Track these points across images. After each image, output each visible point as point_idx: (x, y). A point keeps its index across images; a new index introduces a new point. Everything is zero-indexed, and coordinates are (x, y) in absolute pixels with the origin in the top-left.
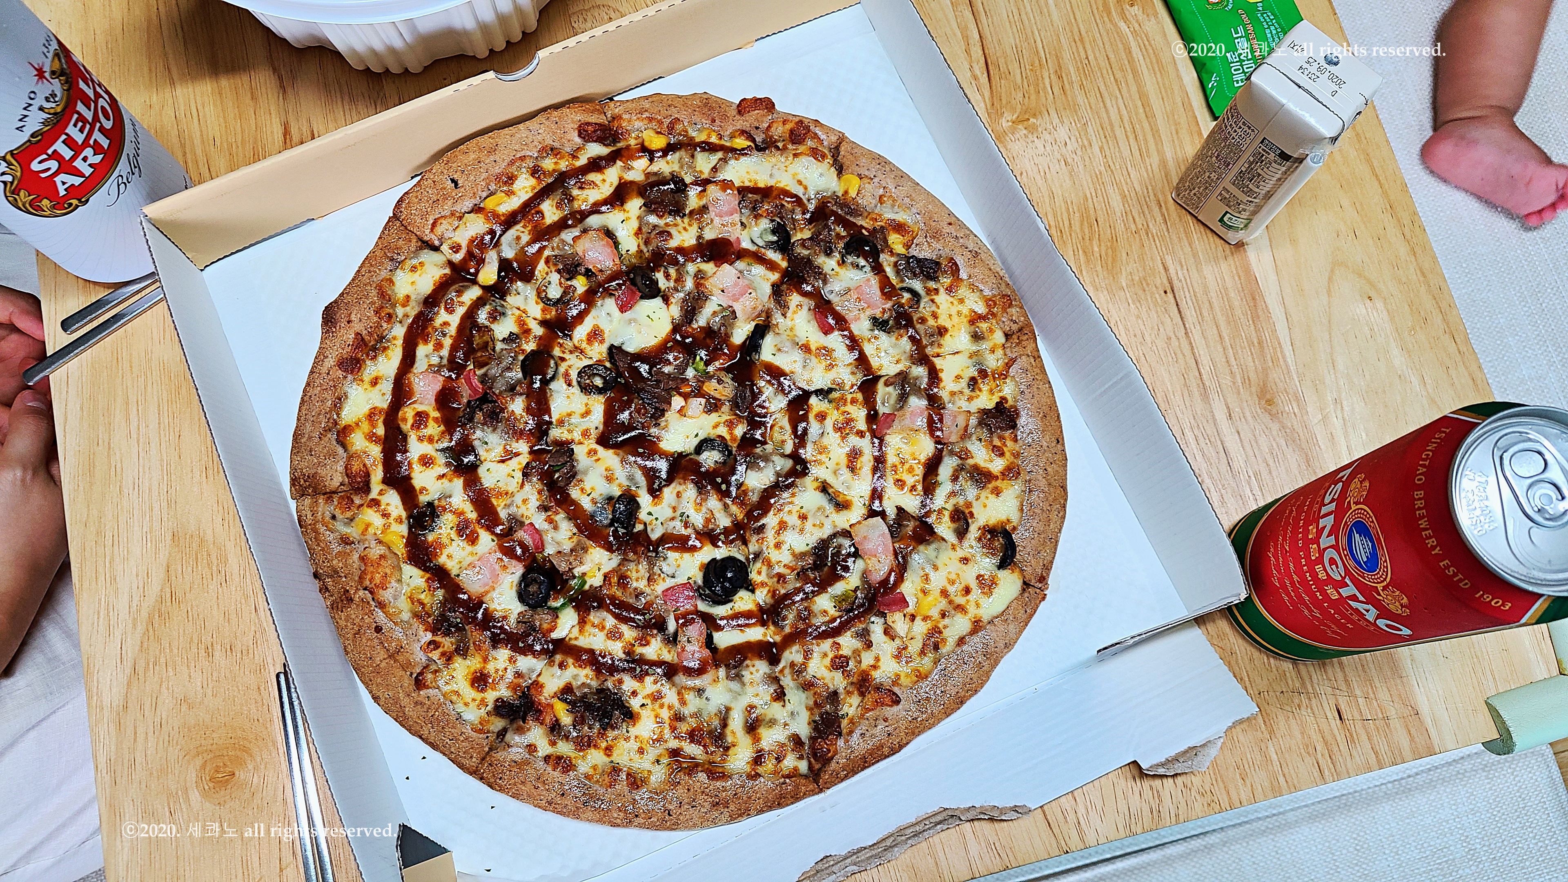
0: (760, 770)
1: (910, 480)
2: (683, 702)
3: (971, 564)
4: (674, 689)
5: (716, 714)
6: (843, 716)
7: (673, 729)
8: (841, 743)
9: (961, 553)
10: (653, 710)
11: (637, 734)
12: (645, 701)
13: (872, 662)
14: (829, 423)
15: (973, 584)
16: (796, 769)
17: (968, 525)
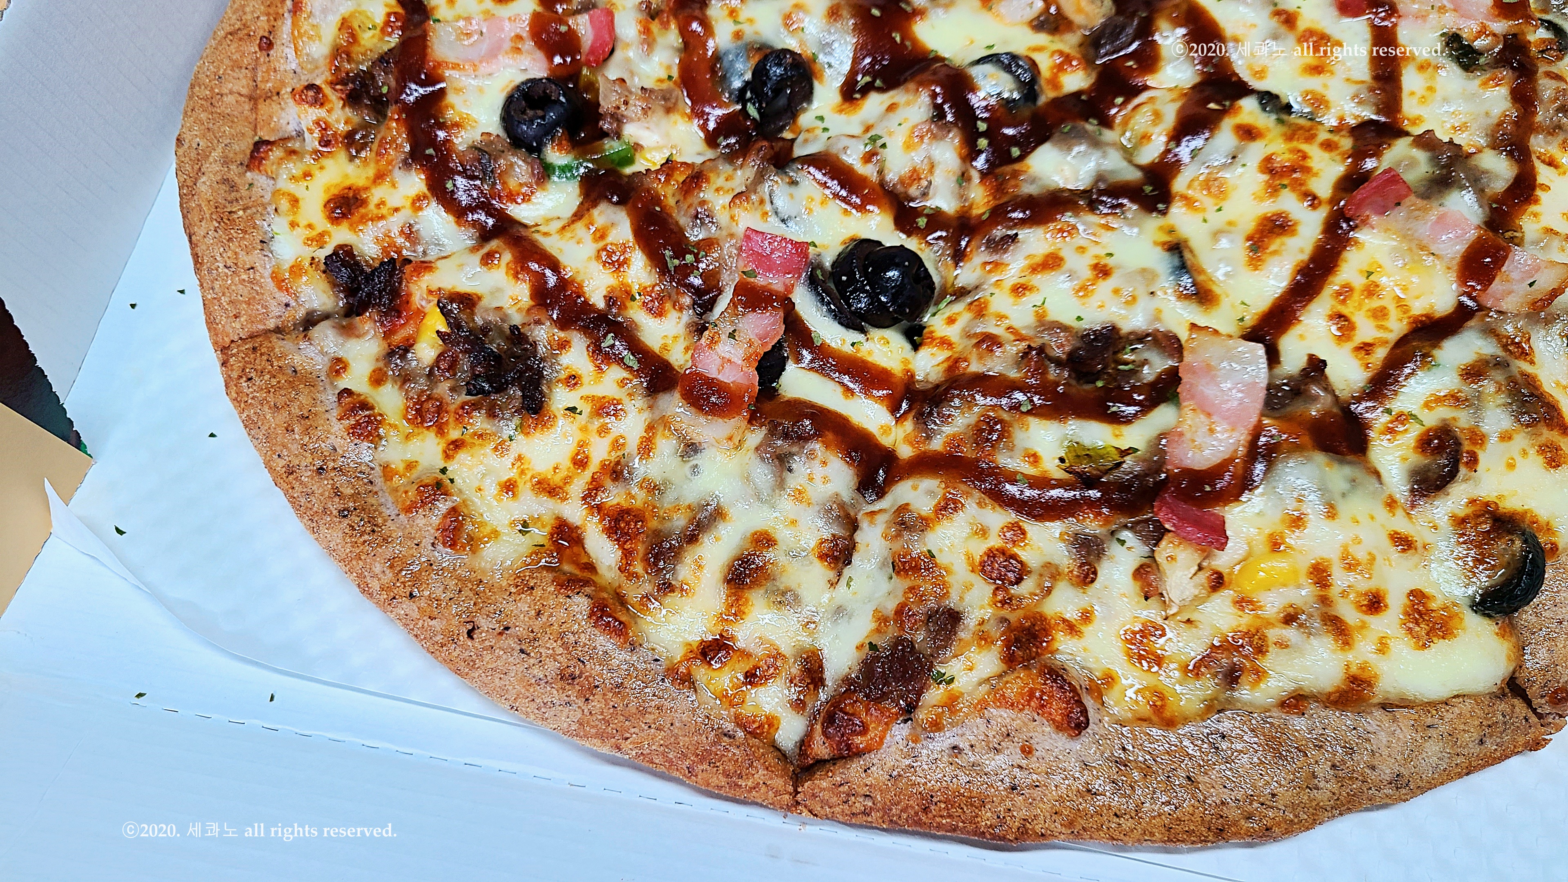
0: (701, 673)
1: (1366, 331)
2: (646, 448)
3: (1411, 558)
4: (646, 416)
5: (689, 507)
6: (940, 679)
7: (595, 487)
8: (900, 731)
9: (1400, 524)
10: (584, 429)
11: (524, 451)
12: (580, 405)
13: (1072, 615)
14: (1256, 151)
15: (1396, 602)
16: (772, 722)
17: (1452, 475)
